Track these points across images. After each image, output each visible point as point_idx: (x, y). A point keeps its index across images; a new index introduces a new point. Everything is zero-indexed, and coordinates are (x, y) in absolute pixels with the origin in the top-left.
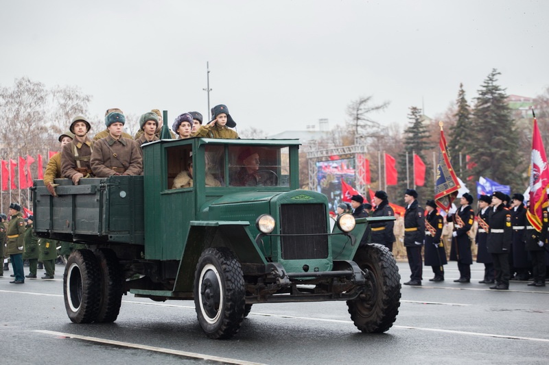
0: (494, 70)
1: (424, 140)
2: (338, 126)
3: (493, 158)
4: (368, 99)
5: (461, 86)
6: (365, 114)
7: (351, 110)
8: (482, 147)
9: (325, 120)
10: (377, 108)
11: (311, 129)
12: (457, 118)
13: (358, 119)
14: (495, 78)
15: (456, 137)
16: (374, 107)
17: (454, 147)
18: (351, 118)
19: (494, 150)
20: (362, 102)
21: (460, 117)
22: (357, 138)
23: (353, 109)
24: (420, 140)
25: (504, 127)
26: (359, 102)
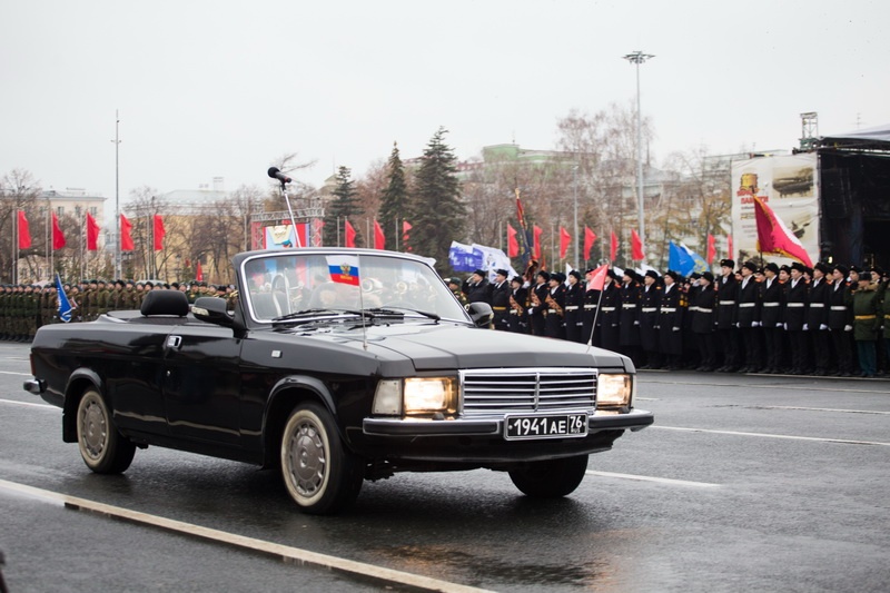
0: (442, 127)
1: (354, 203)
2: (244, 186)
3: (439, 226)
5: (395, 144)
8: (427, 214)
9: (220, 178)
10: (304, 166)
11: (204, 189)
12: (390, 181)
14: (443, 136)
15: (388, 202)
16: (299, 165)
17: (385, 212)
19: (440, 217)
20: (286, 160)
21: (394, 178)
24: (348, 204)
25: (453, 192)
26: (283, 158)
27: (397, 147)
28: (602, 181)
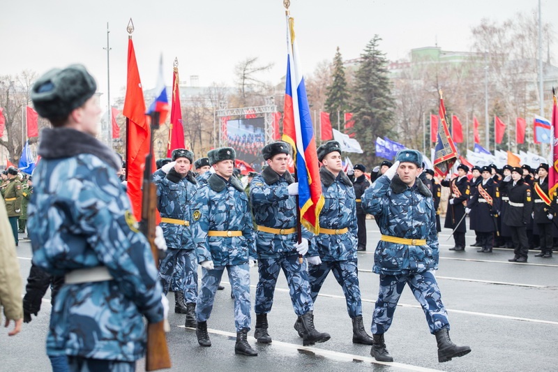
0: (376, 36)
3: (373, 117)
4: (254, 60)
5: (338, 49)
6: (252, 74)
7: (238, 70)
8: (363, 107)
9: (196, 76)
10: (263, 69)
11: (183, 85)
12: (334, 79)
13: (244, 78)
14: (377, 43)
15: (332, 97)
16: (259, 67)
17: (329, 105)
18: (238, 77)
19: (374, 110)
20: (249, 62)
21: (337, 77)
22: (267, 99)
23: (241, 69)
25: (384, 88)
26: (246, 62)
27: (340, 51)
28: (508, 77)
